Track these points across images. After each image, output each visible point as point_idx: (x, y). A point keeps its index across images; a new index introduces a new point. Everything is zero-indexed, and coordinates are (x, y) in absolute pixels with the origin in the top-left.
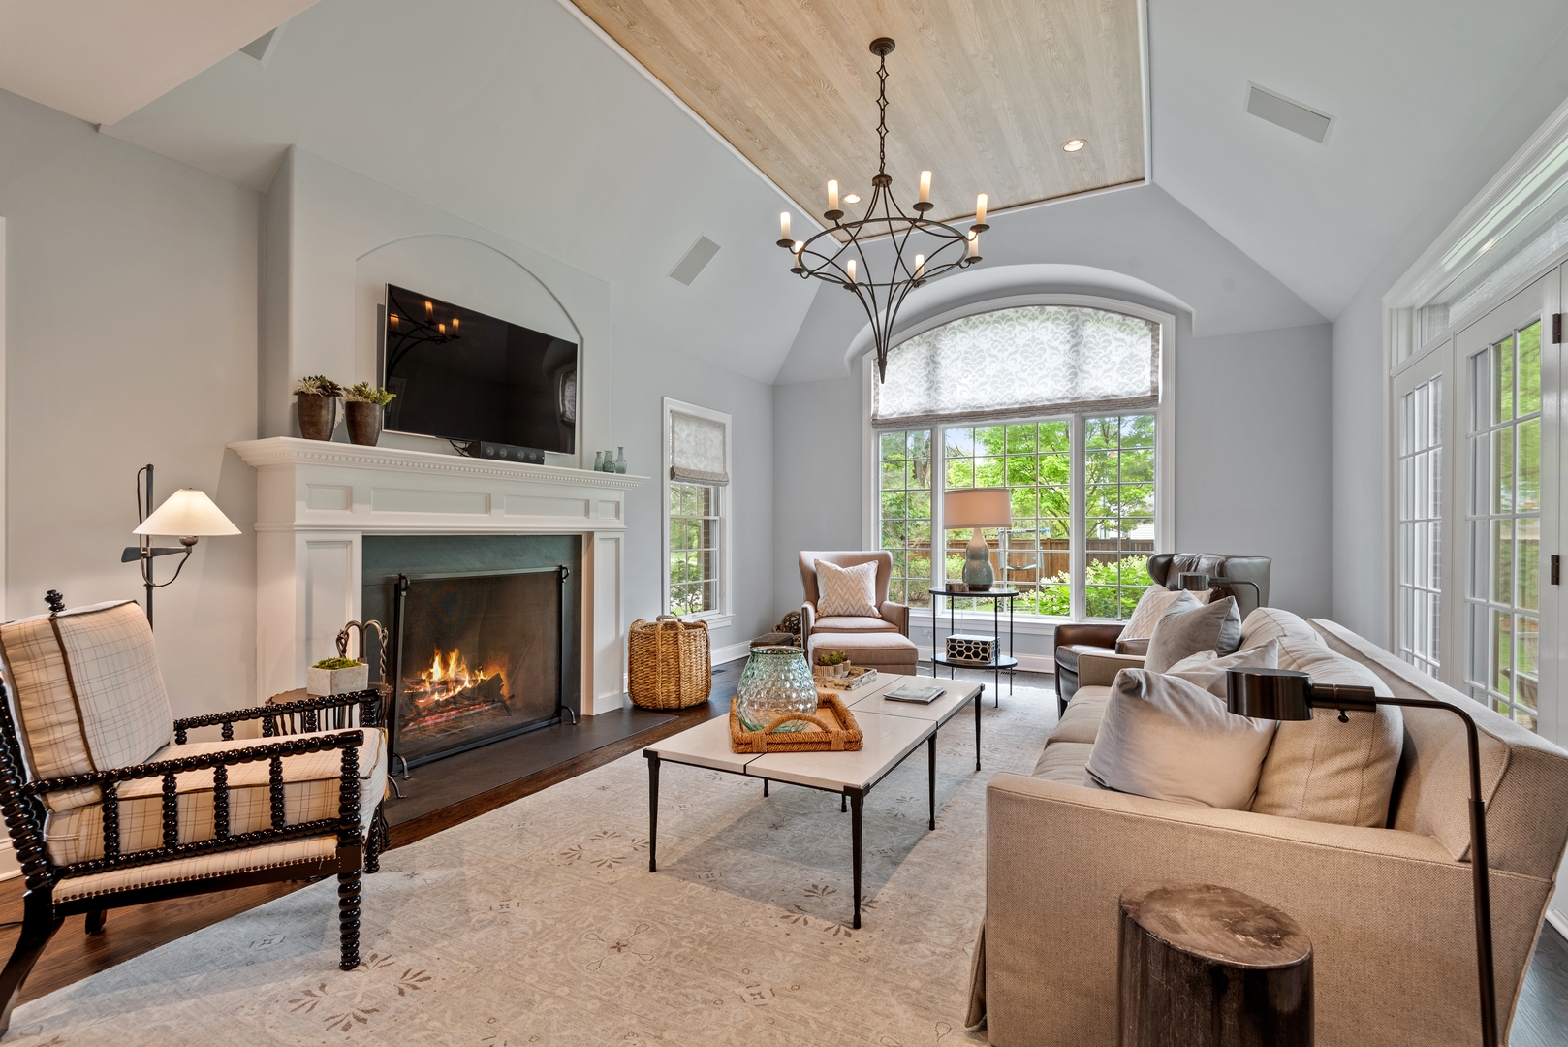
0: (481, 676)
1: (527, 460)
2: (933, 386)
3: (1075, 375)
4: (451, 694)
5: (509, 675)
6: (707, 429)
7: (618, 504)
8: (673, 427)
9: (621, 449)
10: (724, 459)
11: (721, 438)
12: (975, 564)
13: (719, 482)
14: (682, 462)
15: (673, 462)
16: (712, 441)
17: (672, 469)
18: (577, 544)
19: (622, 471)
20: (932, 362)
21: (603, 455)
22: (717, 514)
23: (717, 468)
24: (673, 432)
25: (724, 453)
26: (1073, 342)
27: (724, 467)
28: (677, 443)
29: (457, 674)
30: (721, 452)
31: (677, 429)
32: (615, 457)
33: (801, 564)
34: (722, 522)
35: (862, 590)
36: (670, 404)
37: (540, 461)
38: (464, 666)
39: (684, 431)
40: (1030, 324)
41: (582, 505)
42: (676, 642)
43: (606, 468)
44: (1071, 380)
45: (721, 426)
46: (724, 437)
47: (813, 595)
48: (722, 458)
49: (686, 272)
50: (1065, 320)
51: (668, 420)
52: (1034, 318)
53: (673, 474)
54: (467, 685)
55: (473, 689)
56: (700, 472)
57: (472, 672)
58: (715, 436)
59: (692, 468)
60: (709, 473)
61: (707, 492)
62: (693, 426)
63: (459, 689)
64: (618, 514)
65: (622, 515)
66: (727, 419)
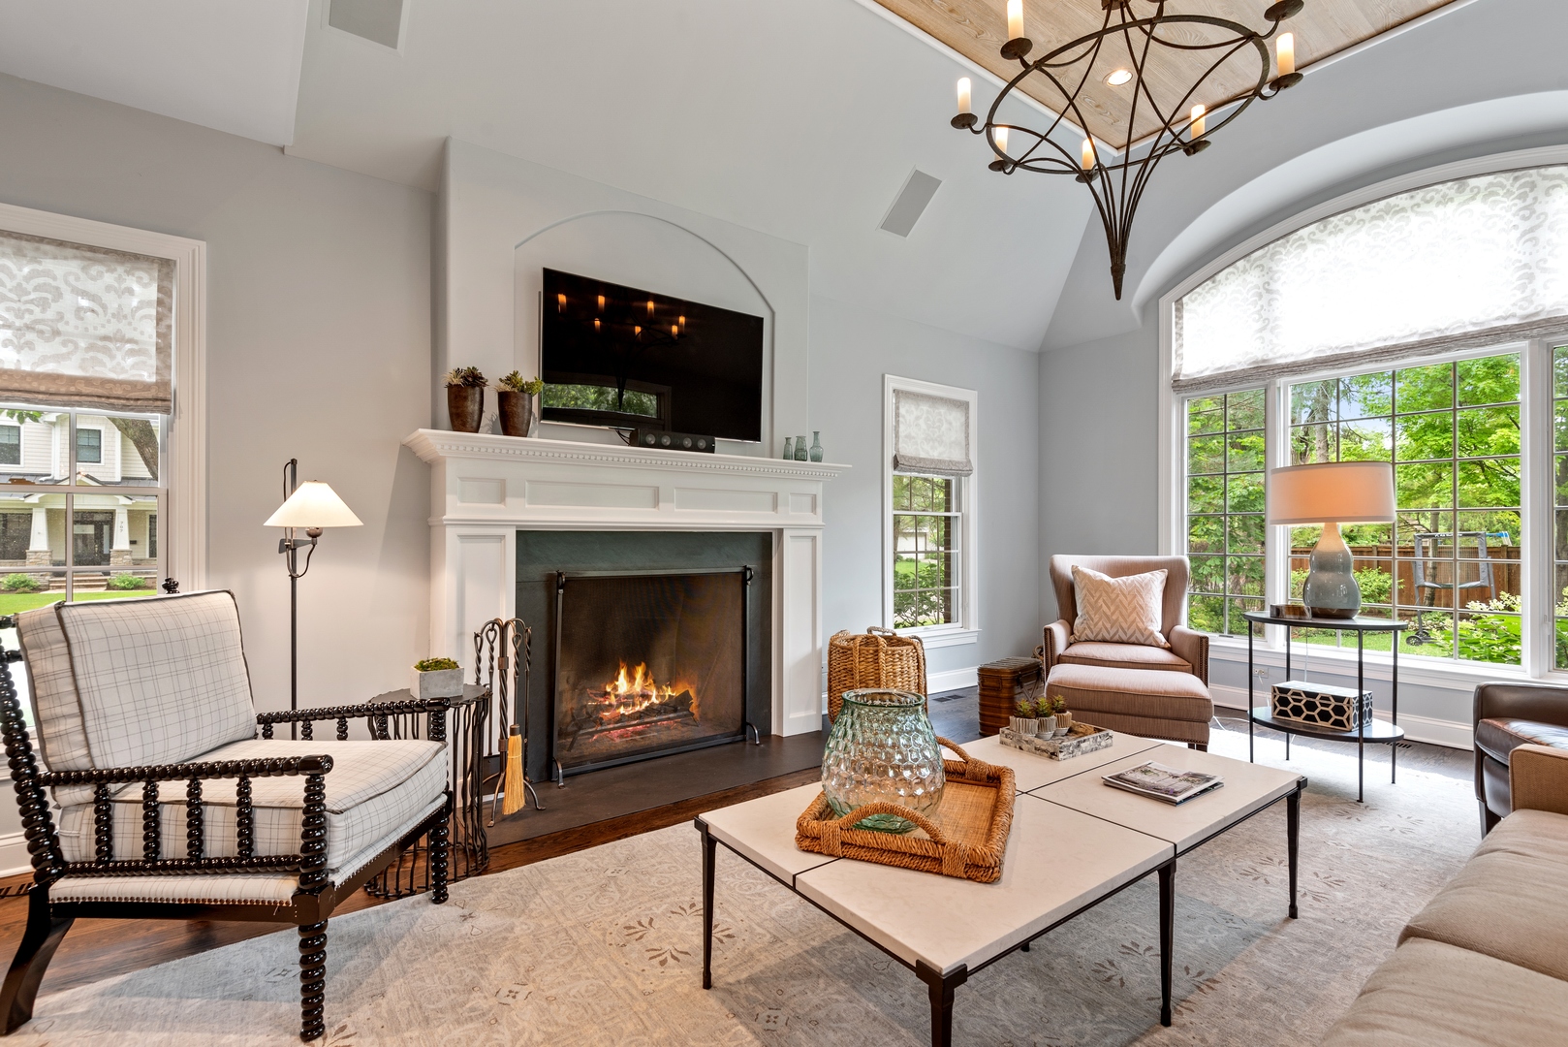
0: (669, 692)
1: (695, 448)
2: (1267, 325)
3: (1531, 277)
4: (638, 708)
5: (698, 692)
6: (943, 410)
7: (814, 498)
8: (897, 408)
9: (816, 433)
10: (967, 444)
11: (963, 419)
12: (1325, 577)
13: (962, 472)
14: (908, 450)
15: (897, 450)
16: (950, 423)
17: (895, 458)
18: (764, 543)
19: (817, 458)
20: (1267, 290)
21: (793, 442)
22: (959, 509)
23: (957, 455)
24: (897, 415)
25: (967, 437)
26: (1525, 225)
27: (967, 454)
28: (902, 428)
29: (643, 688)
30: (963, 436)
31: (902, 411)
32: (809, 444)
33: (1053, 571)
34: (965, 519)
35: (1140, 610)
36: (892, 382)
37: (711, 449)
38: (650, 681)
39: (908, 410)
40: (1439, 211)
41: (769, 498)
42: (876, 660)
43: (800, 455)
44: (1523, 288)
45: (963, 406)
46: (967, 418)
47: (1069, 614)
48: (964, 443)
49: (900, 220)
50: (1509, 193)
51: (890, 399)
52: (1446, 200)
53: (896, 464)
54: (654, 700)
55: (661, 704)
56: (932, 461)
57: (659, 688)
58: (955, 417)
59: (923, 455)
60: (944, 462)
61: (948, 483)
62: (925, 407)
63: (646, 704)
64: (814, 509)
65: (819, 510)
66: (971, 396)
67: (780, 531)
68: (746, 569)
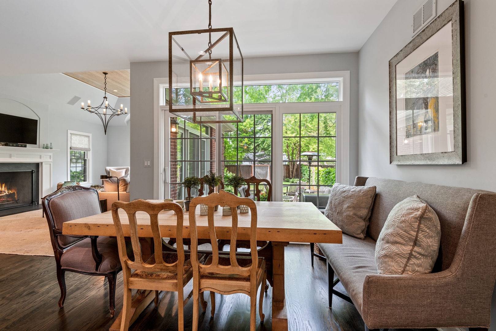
0: (10, 192)
1: (22, 146)
4: (3, 195)
5: (17, 193)
6: (83, 137)
7: (50, 156)
8: (71, 137)
9: (51, 143)
10: (89, 145)
11: (88, 139)
13: (88, 150)
15: (71, 146)
16: (85, 140)
17: (71, 147)
18: (38, 165)
19: (51, 148)
21: (45, 145)
22: (87, 158)
23: (87, 147)
24: (71, 138)
25: (89, 143)
27: (89, 147)
28: (72, 141)
29: (4, 190)
30: (88, 143)
31: (72, 137)
32: (49, 145)
33: (106, 170)
34: (89, 160)
36: (69, 132)
37: (25, 146)
38: (6, 188)
39: (73, 137)
41: (39, 156)
43: (47, 148)
45: (89, 137)
46: (89, 139)
48: (88, 144)
51: (69, 135)
53: (71, 148)
54: (7, 193)
56: (80, 148)
57: (8, 190)
58: (86, 139)
59: (78, 147)
60: (83, 148)
62: (78, 137)
63: (5, 194)
64: (50, 158)
65: (52, 158)
66: (90, 135)
67: (42, 163)
68: (33, 170)
